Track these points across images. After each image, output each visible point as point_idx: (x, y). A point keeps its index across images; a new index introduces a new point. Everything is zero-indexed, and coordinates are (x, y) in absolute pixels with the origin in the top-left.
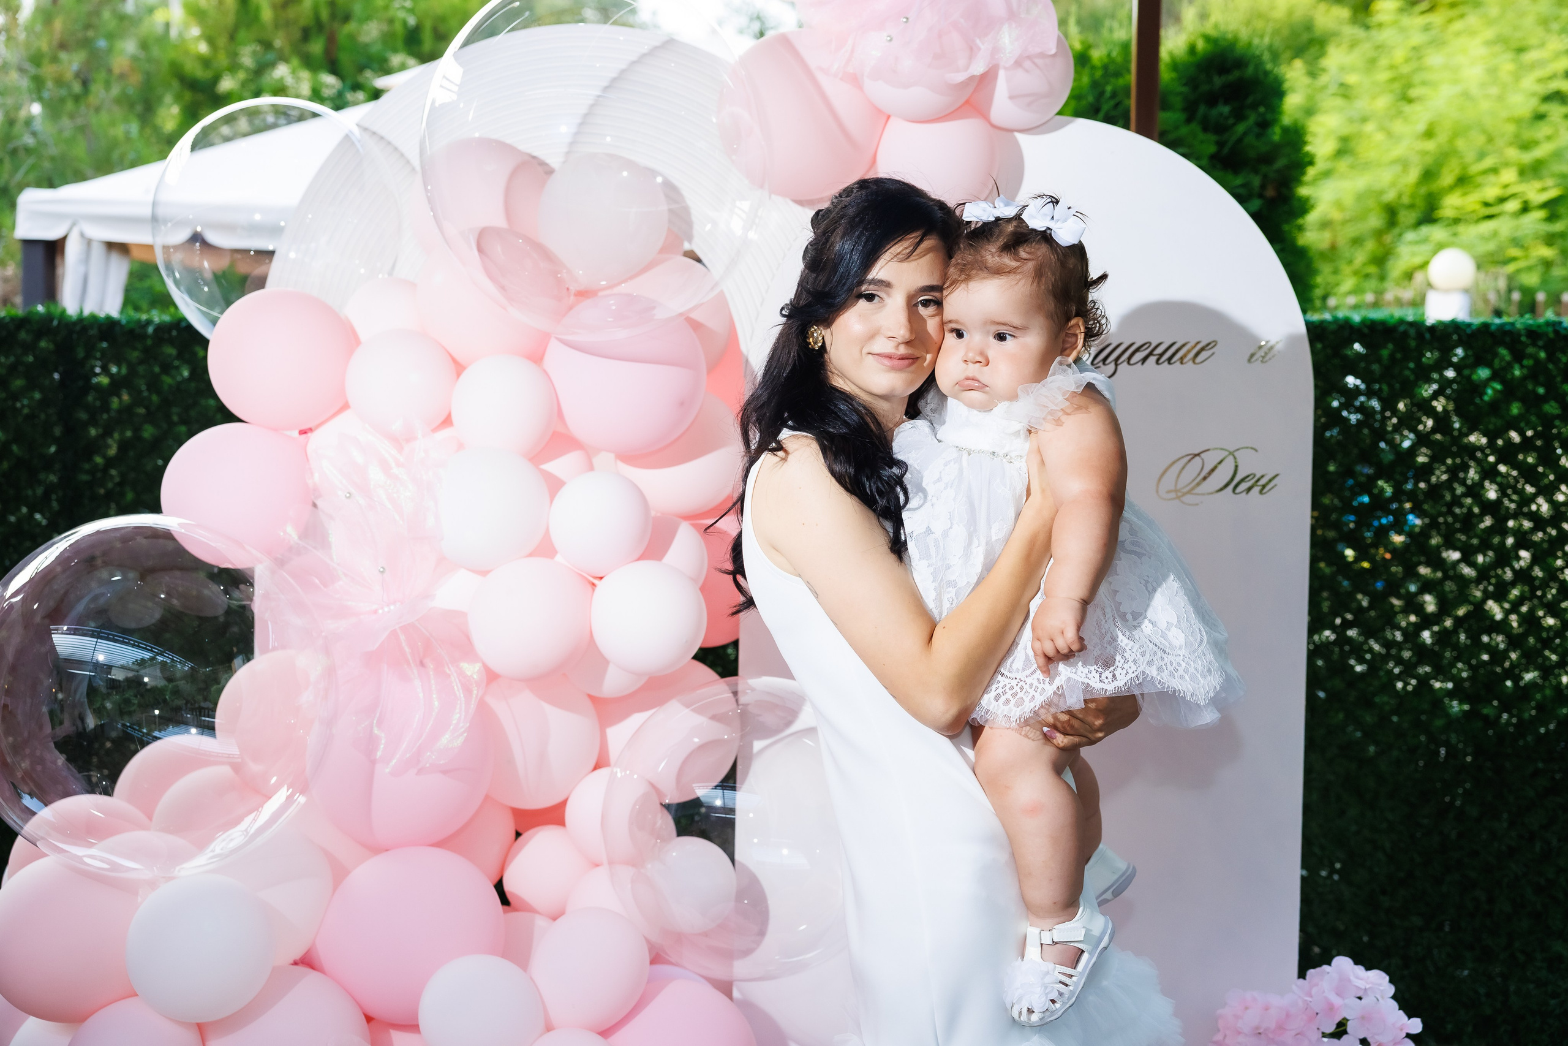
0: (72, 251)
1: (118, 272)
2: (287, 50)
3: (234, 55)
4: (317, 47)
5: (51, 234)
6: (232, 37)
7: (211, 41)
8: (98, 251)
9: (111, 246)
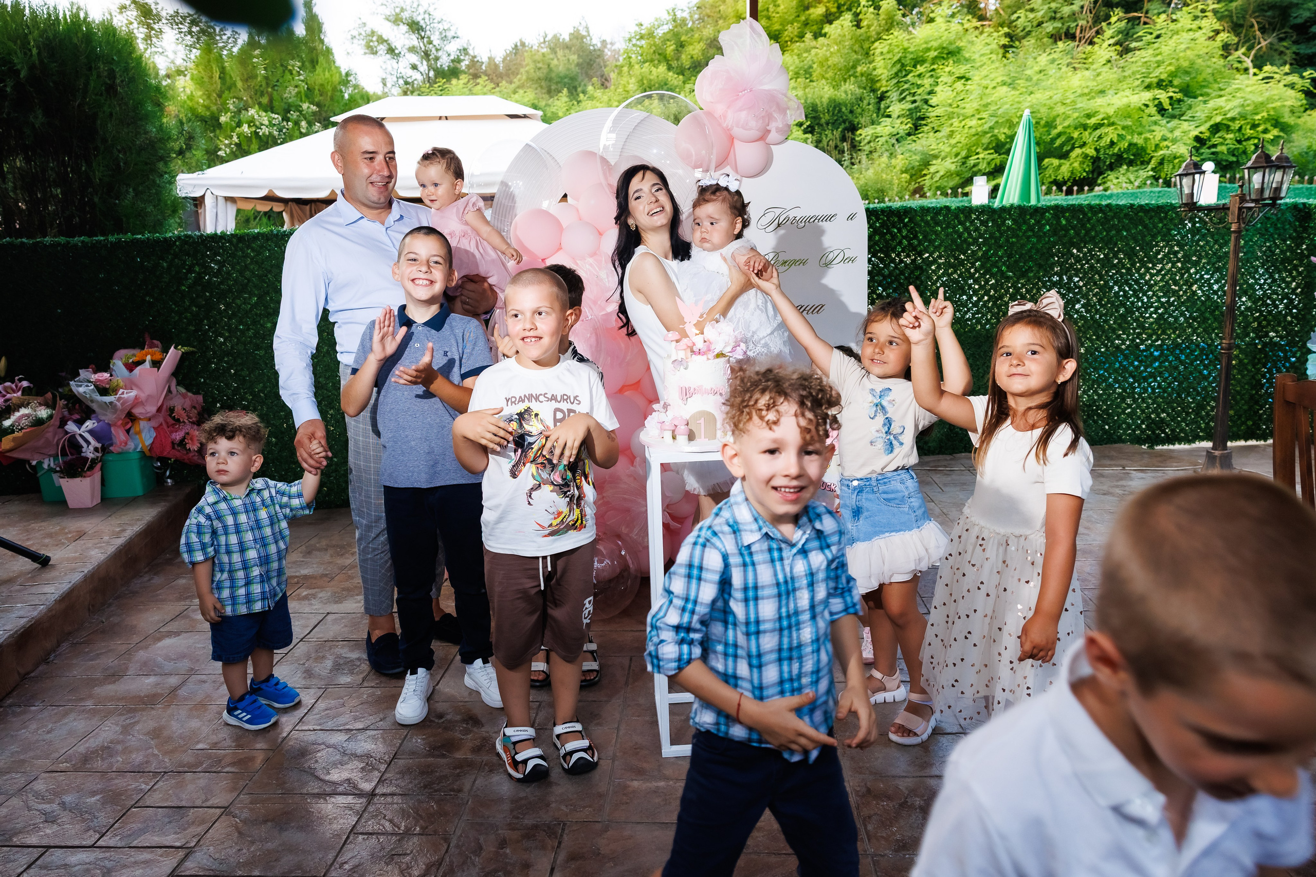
0: (209, 201)
1: (232, 210)
2: (250, 101)
3: (224, 104)
4: (265, 100)
5: (198, 194)
6: (220, 96)
7: (209, 97)
8: (221, 201)
9: (227, 199)
